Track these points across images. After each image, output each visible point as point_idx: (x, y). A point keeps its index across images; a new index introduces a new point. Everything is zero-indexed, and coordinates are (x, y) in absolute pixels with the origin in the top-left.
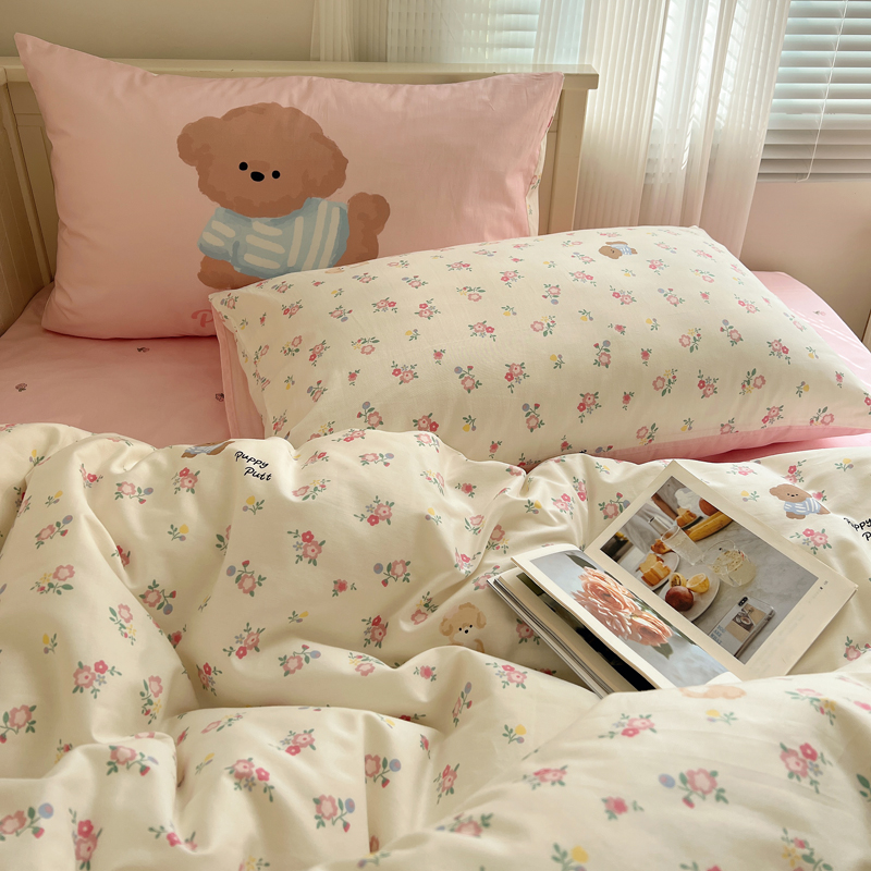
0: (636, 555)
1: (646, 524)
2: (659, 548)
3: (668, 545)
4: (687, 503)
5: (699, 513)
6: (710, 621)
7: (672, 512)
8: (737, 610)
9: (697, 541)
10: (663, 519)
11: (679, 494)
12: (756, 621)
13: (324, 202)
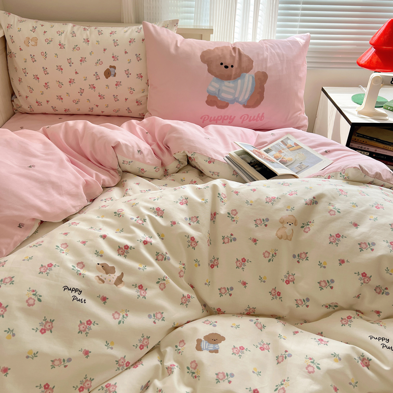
0: (273, 153)
1: (278, 147)
2: (280, 152)
3: (283, 151)
4: (290, 143)
5: (293, 145)
6: (290, 166)
7: (286, 145)
8: (299, 165)
9: (291, 151)
10: (283, 146)
11: (289, 141)
12: (303, 167)
13: (247, 75)
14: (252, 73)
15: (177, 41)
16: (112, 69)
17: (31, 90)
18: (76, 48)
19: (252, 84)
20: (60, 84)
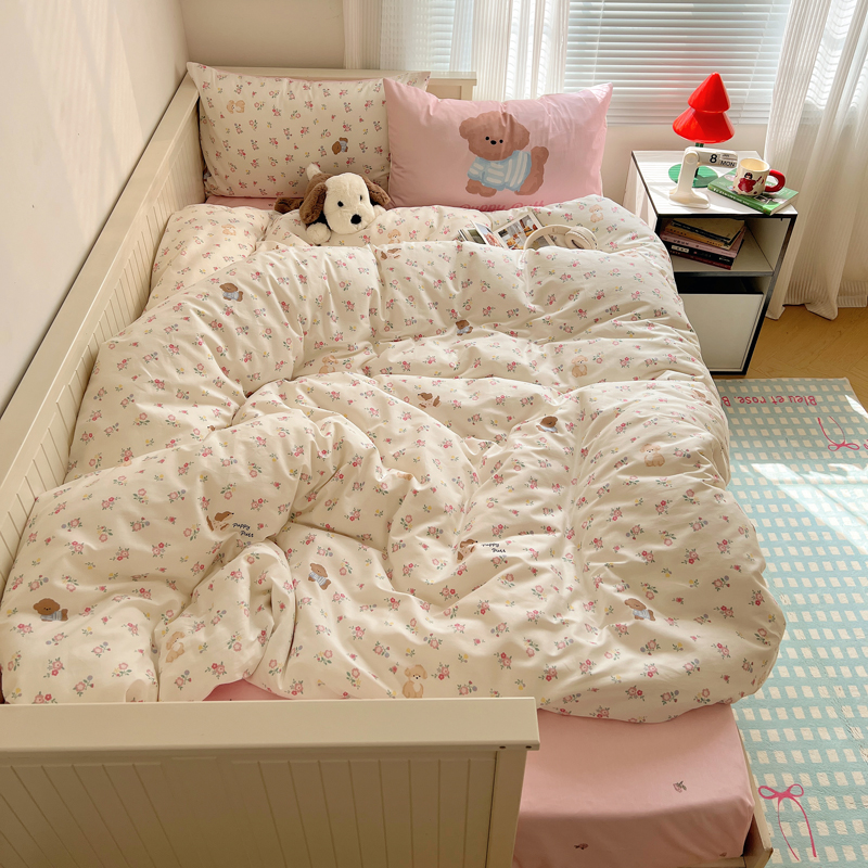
13: (521, 152)
14: (528, 149)
15: (429, 107)
16: (342, 142)
17: (233, 168)
18: (295, 115)
19: (528, 164)
20: (274, 162)
